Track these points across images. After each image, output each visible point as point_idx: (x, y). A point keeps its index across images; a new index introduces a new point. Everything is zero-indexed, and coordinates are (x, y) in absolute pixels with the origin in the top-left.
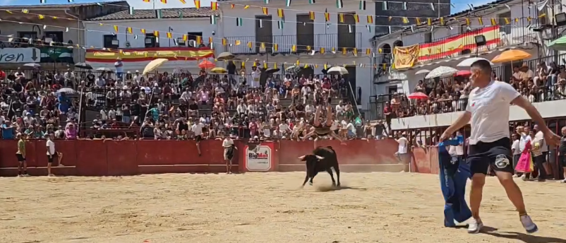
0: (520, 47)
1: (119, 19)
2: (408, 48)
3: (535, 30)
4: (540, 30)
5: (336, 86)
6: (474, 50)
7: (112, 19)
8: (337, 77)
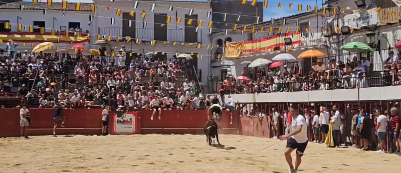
0: (315, 48)
1: (12, 9)
2: (235, 44)
3: (325, 36)
4: (329, 36)
5: (184, 68)
6: (283, 48)
7: (5, 9)
8: (184, 61)
